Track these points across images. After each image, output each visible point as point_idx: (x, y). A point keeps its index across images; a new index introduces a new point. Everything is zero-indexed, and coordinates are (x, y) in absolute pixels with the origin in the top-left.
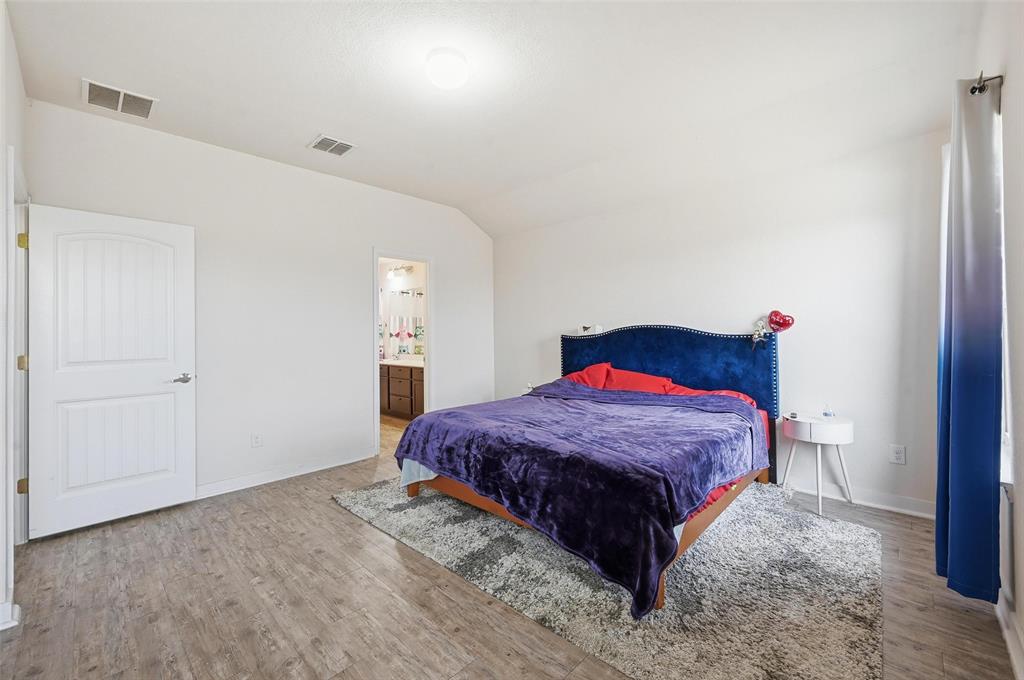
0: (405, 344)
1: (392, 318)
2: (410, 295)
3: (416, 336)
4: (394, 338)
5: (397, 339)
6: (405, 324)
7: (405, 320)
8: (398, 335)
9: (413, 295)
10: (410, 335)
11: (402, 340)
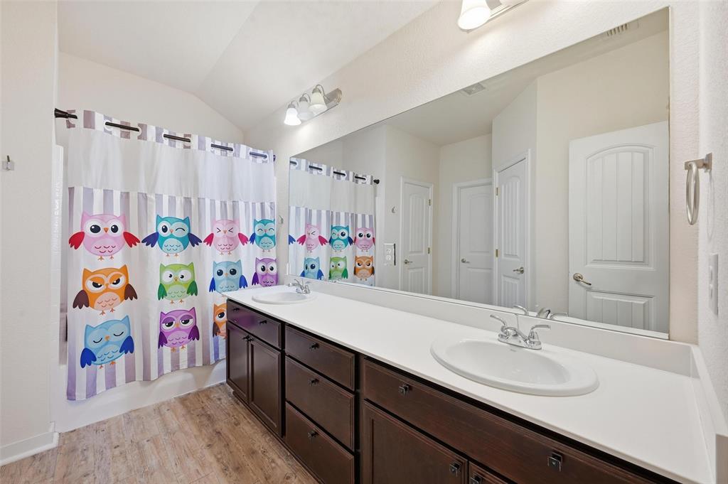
0: (313, 255)
1: (293, 209)
2: (324, 172)
3: (331, 241)
4: (296, 243)
5: (302, 247)
6: (314, 222)
7: (314, 213)
8: (302, 240)
9: (328, 174)
10: (322, 241)
11: (309, 248)
